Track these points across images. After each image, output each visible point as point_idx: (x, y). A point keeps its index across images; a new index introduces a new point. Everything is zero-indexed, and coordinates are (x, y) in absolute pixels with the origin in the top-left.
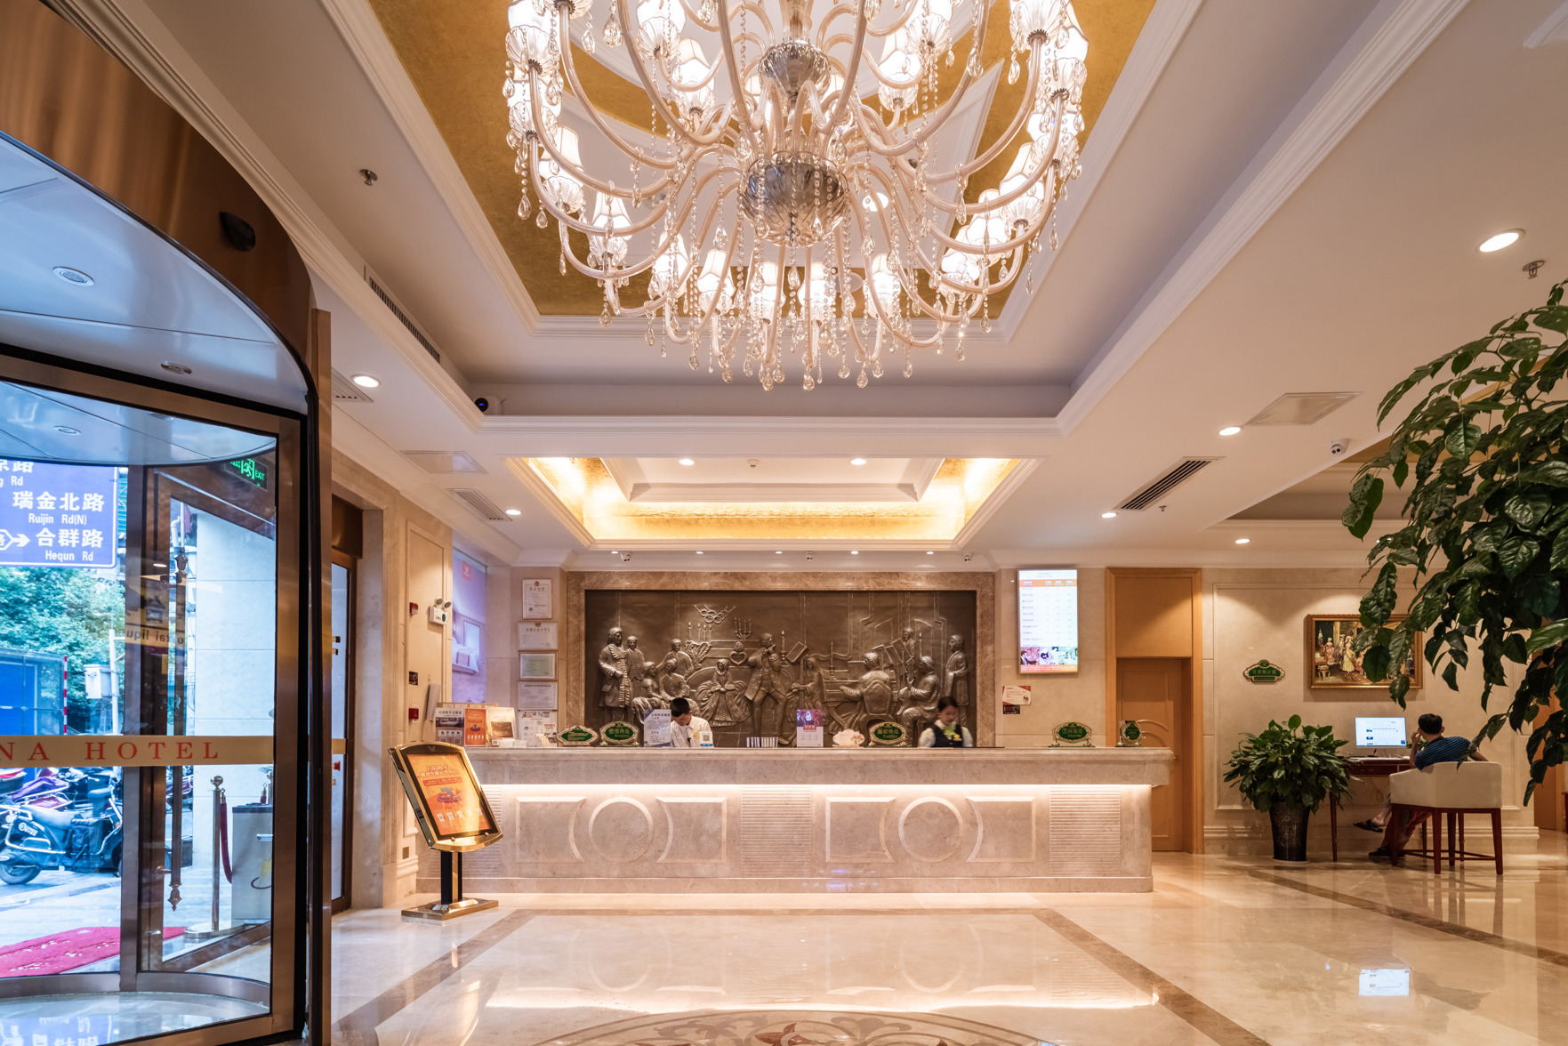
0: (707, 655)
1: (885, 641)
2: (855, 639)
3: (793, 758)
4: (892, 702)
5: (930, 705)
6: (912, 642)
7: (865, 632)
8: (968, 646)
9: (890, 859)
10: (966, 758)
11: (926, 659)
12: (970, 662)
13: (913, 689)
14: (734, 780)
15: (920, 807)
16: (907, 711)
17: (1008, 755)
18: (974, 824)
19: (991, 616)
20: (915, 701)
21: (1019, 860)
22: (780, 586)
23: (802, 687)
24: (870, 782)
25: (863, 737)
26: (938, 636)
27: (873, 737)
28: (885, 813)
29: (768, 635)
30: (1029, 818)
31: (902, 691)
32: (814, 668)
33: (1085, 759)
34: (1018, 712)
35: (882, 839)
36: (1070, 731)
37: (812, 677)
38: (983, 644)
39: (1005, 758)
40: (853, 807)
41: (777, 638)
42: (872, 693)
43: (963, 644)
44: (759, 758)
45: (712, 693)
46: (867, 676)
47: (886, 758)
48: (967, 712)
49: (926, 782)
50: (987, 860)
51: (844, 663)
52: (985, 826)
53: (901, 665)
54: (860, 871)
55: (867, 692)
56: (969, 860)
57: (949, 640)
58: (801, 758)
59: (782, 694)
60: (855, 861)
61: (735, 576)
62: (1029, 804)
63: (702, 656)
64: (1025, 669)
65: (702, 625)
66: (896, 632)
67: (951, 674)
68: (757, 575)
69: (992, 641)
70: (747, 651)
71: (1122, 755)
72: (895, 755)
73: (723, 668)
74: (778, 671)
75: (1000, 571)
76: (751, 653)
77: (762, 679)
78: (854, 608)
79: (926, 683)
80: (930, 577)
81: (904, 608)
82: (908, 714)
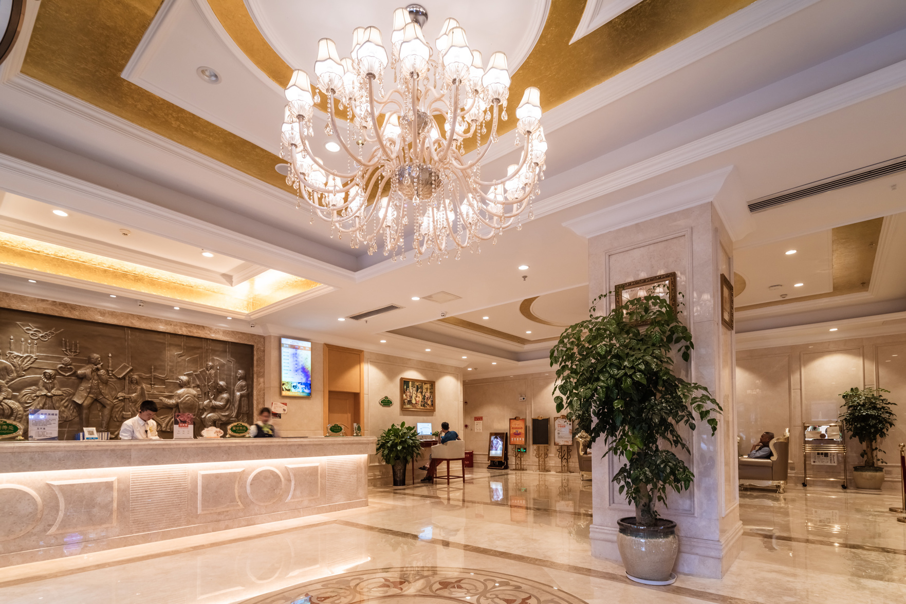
0: (32, 366)
1: (194, 369)
2: (170, 366)
3: (178, 446)
4: (199, 409)
5: (225, 412)
6: (213, 371)
7: (178, 362)
8: (248, 377)
9: (241, 506)
10: (289, 443)
11: (222, 383)
12: (250, 387)
13: (214, 402)
14: (129, 463)
15: (259, 473)
16: (209, 415)
17: (310, 441)
18: (289, 481)
19: (262, 361)
20: (214, 409)
21: (312, 498)
22: (100, 319)
23: (127, 396)
24: (232, 460)
25: (222, 431)
26: (229, 369)
27: (230, 432)
28: (238, 479)
29: (96, 356)
30: (317, 475)
31: (206, 402)
32: (137, 383)
33: (345, 442)
34: (280, 417)
35: (237, 495)
36: (335, 428)
37: (136, 389)
38: (258, 377)
39: (308, 443)
40: (217, 476)
41: (105, 358)
42: (185, 403)
43: (245, 376)
44: (151, 447)
45: (38, 397)
46: (180, 391)
47: (242, 444)
48: (247, 417)
49: (266, 458)
50: (296, 500)
51: (163, 381)
52: (296, 481)
53: (205, 385)
54: (222, 517)
55: (181, 402)
56: (287, 501)
57: (236, 373)
58: (185, 446)
59: (109, 400)
60: (218, 511)
61: (65, 305)
62: (317, 467)
63: (26, 364)
64: (284, 393)
65: (26, 340)
66: (201, 364)
67: (238, 394)
68: (87, 309)
69: (263, 376)
70: (74, 366)
71: (360, 440)
72: (248, 443)
73: (50, 377)
74: (106, 383)
75: (270, 336)
76: (80, 368)
77: (91, 388)
78: (170, 345)
79: (222, 398)
80: (225, 332)
81: (207, 350)
82: (209, 417)
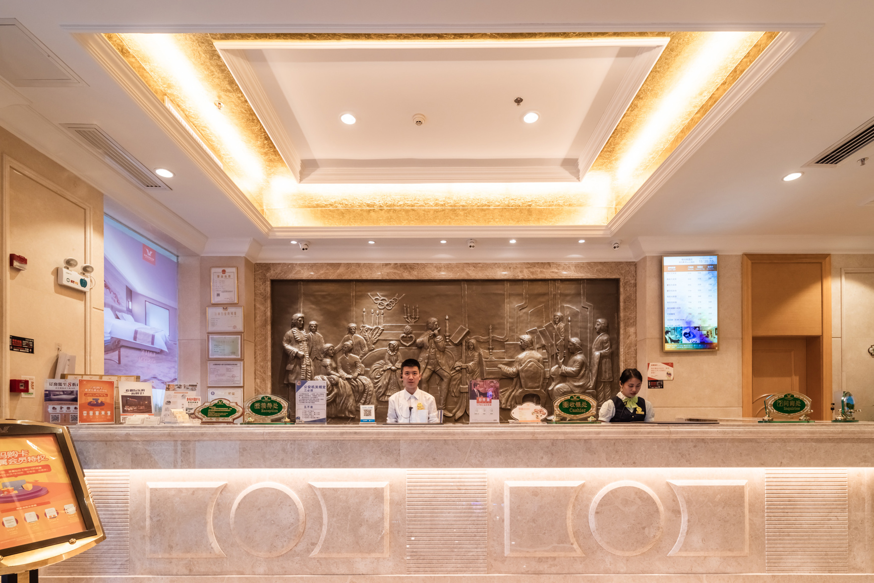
0: (380, 338)
1: (537, 324)
2: (510, 323)
4: (545, 378)
5: (579, 380)
6: (562, 325)
7: (520, 317)
8: (612, 329)
11: (574, 340)
12: (614, 342)
13: (563, 367)
16: (558, 386)
19: (632, 301)
20: (564, 377)
22: (444, 275)
23: (464, 365)
26: (585, 320)
27: (557, 411)
29: (434, 319)
31: (553, 369)
32: (474, 349)
34: (662, 386)
37: (473, 356)
38: (627, 326)
41: (442, 322)
42: (527, 371)
43: (608, 327)
45: (384, 371)
46: (522, 355)
48: (611, 387)
51: (502, 344)
53: (552, 345)
55: (522, 370)
57: (594, 323)
59: (447, 372)
61: (404, 266)
63: (374, 339)
65: (375, 311)
66: (548, 316)
67: (597, 353)
68: (424, 266)
69: (634, 324)
70: (414, 334)
73: (394, 349)
74: (443, 351)
75: (644, 259)
76: (418, 336)
77: (429, 358)
78: (510, 295)
79: (575, 362)
80: (579, 266)
81: (555, 295)
82: (558, 389)
